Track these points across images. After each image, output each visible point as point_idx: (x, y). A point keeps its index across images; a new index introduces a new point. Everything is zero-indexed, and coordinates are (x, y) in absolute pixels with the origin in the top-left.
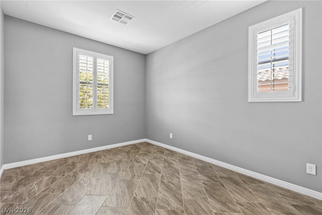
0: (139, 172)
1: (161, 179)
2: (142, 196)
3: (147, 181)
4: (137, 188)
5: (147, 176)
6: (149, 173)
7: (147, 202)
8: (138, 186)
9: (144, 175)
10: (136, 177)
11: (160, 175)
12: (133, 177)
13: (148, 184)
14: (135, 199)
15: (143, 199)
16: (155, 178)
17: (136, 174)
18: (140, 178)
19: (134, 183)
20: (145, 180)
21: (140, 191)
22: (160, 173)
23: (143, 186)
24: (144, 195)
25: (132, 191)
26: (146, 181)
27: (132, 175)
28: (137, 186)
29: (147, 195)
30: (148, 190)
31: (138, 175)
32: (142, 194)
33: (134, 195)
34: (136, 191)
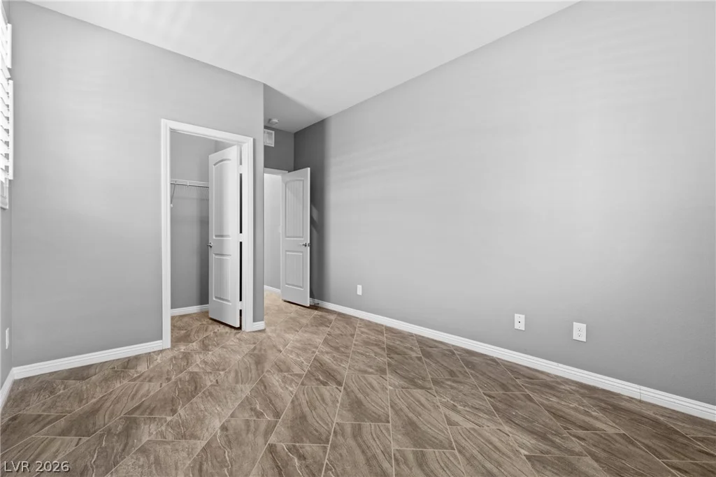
0: (344, 452)
1: (277, 422)
2: (328, 387)
3: (315, 416)
4: (340, 400)
5: (317, 434)
6: (309, 447)
7: (318, 380)
8: (338, 405)
9: (324, 437)
10: (348, 430)
11: (272, 439)
12: (357, 432)
13: (315, 409)
14: (340, 384)
15: (325, 384)
16: (292, 427)
17: (351, 442)
18: (338, 428)
19: (349, 411)
20: (322, 420)
21: (332, 395)
22: (272, 449)
23: (327, 404)
24: (323, 389)
25: (347, 394)
26: (319, 416)
27: (362, 438)
28: (341, 404)
29: (317, 389)
30: (315, 397)
31: (343, 435)
32: (328, 391)
33: (342, 389)
34: (340, 396)
